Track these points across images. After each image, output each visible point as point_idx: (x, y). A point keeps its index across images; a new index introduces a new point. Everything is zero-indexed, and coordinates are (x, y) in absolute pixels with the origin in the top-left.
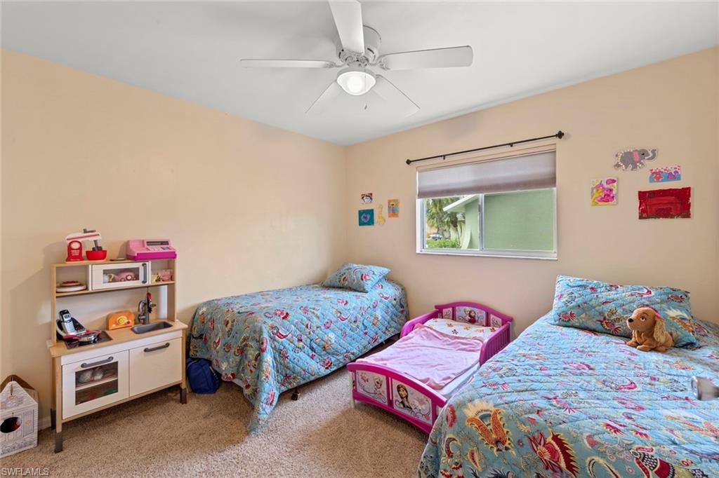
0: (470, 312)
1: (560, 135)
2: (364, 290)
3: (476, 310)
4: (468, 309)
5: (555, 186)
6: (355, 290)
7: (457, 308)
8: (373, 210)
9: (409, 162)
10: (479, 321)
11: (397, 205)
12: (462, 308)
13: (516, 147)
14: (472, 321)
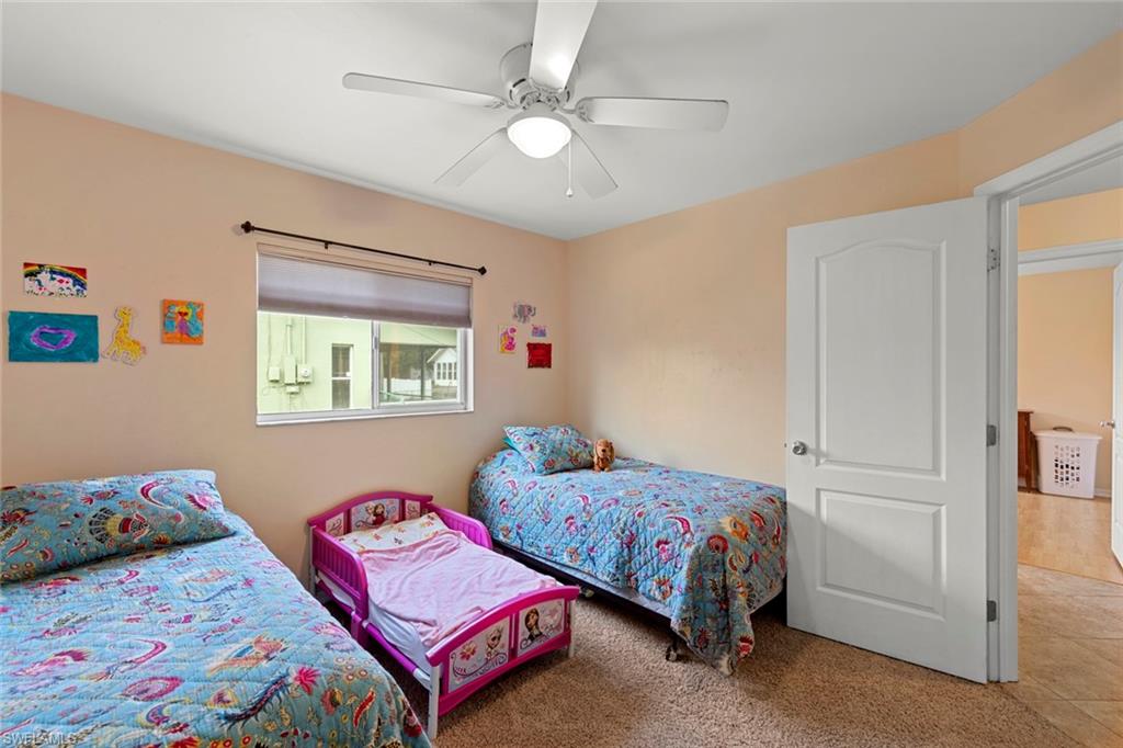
0: (376, 508)
1: (483, 271)
2: (226, 529)
3: (385, 502)
4: (372, 504)
5: (470, 326)
6: (205, 540)
7: (353, 510)
8: (94, 319)
9: (247, 227)
10: (390, 517)
11: (200, 316)
12: (362, 507)
13: (435, 267)
14: (379, 520)
